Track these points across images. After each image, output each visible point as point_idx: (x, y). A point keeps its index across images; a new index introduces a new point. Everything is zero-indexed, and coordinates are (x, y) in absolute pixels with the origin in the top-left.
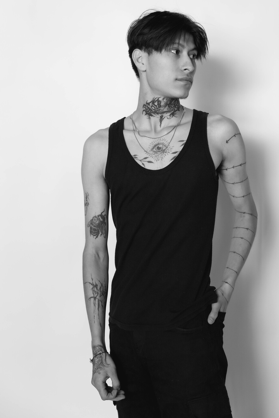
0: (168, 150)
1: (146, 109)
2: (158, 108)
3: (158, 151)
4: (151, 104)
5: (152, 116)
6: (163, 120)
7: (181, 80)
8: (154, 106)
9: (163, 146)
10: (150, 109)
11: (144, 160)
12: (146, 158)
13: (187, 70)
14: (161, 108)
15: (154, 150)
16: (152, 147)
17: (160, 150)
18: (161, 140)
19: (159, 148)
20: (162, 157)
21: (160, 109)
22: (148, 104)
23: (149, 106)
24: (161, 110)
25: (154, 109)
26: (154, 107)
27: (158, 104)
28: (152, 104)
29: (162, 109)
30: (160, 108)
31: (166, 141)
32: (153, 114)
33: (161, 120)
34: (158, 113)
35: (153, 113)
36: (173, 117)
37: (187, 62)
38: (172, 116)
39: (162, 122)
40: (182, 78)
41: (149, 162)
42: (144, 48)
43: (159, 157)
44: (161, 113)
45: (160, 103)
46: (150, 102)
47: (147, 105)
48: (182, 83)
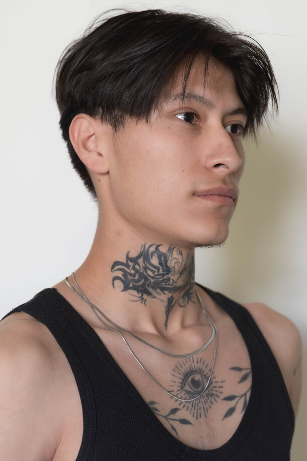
0: (215, 389)
1: (125, 274)
2: (163, 275)
3: (195, 390)
4: (141, 261)
5: (149, 294)
6: (172, 309)
7: (206, 195)
8: (151, 267)
9: (203, 378)
10: (142, 276)
11: (172, 416)
12: (174, 411)
13: (221, 169)
14: (170, 276)
15: (187, 388)
16: (181, 381)
17: (199, 388)
18: (195, 361)
19: (195, 383)
20: (205, 407)
21: (169, 278)
22: (135, 260)
23: (137, 267)
24: (171, 282)
25: (153, 278)
26: (153, 272)
27: (160, 263)
28: (144, 262)
29: (175, 280)
30: (168, 274)
31: (205, 365)
32: (150, 290)
33: (168, 310)
34: (163, 289)
35: (152, 287)
36: (188, 301)
37: (220, 146)
38: (187, 298)
39: (169, 316)
40: (209, 191)
41: (184, 422)
42: (101, 111)
43: (200, 409)
44: (170, 290)
45: (166, 261)
46: (139, 257)
47: (131, 264)
48: (209, 204)
